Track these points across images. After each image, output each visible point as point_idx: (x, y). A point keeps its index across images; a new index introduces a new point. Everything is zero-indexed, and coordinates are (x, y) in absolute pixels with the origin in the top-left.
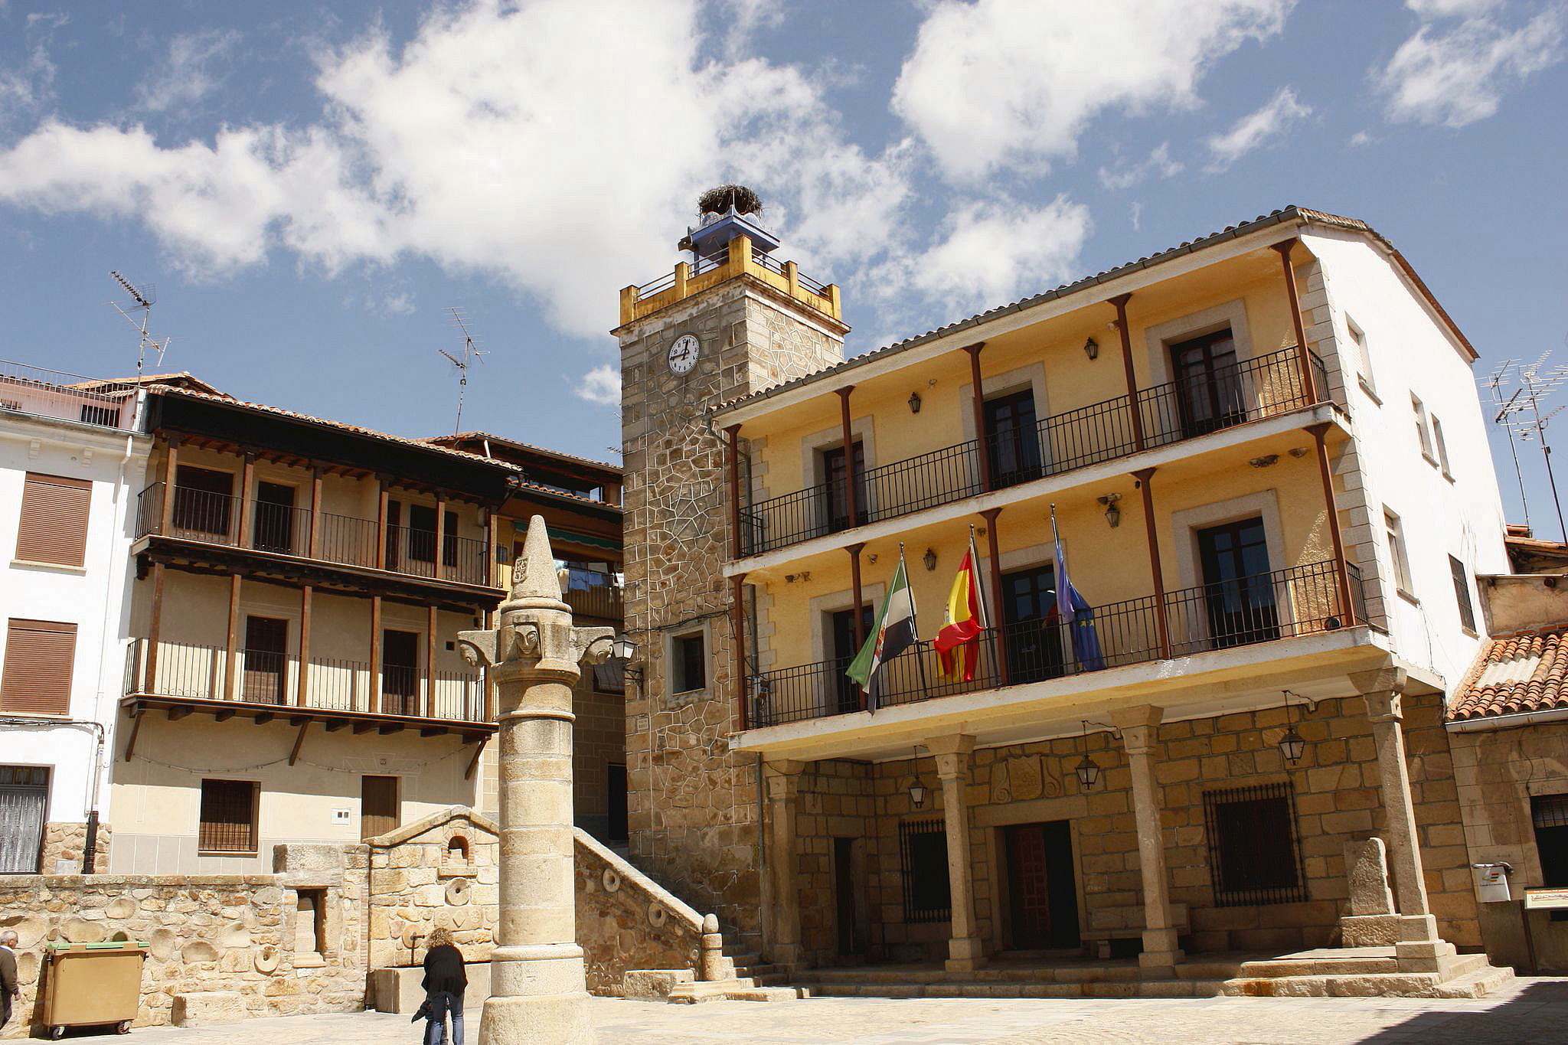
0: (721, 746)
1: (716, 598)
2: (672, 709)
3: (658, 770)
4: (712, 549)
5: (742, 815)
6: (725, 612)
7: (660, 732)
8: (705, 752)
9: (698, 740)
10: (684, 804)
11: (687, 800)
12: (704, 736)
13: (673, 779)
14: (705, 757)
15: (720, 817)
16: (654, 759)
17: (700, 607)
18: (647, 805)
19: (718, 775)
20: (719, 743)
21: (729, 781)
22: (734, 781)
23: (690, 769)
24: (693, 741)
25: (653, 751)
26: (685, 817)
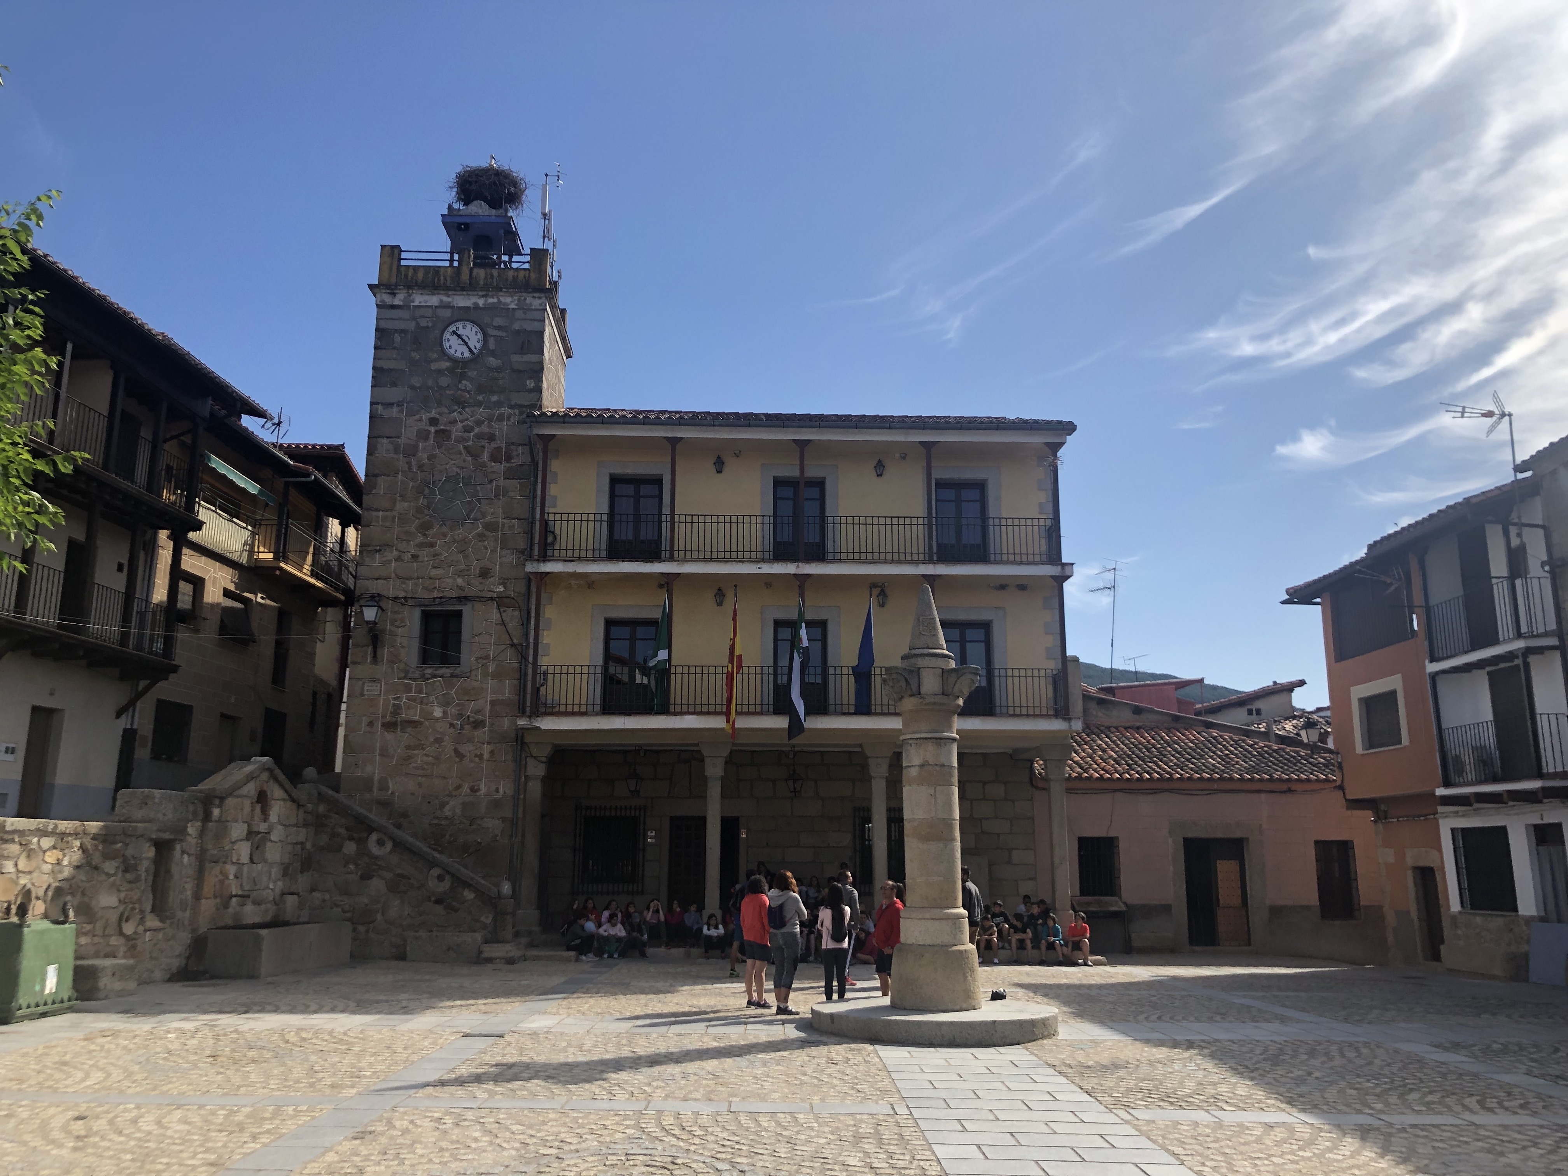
0: (473, 722)
1: (481, 583)
2: (415, 680)
3: (389, 736)
4: (481, 536)
5: (493, 788)
6: (492, 599)
7: (395, 699)
8: (452, 725)
9: (445, 713)
10: (420, 772)
11: (424, 769)
12: (452, 710)
13: (408, 747)
14: (452, 730)
15: (466, 789)
16: (383, 725)
17: (461, 588)
18: (369, 769)
19: (466, 749)
20: (471, 719)
21: (480, 756)
22: (486, 756)
23: (432, 739)
24: (438, 713)
25: (384, 716)
26: (420, 785)
